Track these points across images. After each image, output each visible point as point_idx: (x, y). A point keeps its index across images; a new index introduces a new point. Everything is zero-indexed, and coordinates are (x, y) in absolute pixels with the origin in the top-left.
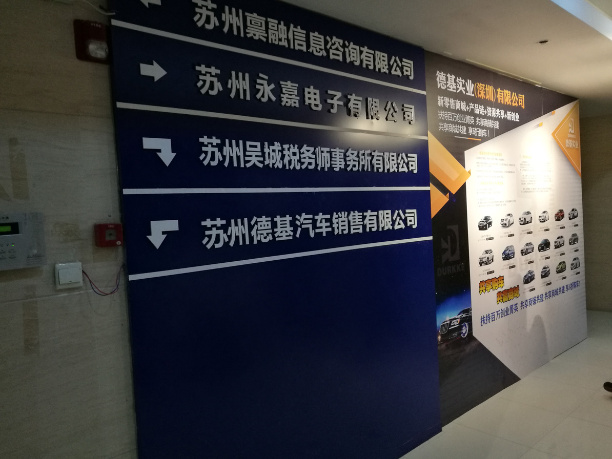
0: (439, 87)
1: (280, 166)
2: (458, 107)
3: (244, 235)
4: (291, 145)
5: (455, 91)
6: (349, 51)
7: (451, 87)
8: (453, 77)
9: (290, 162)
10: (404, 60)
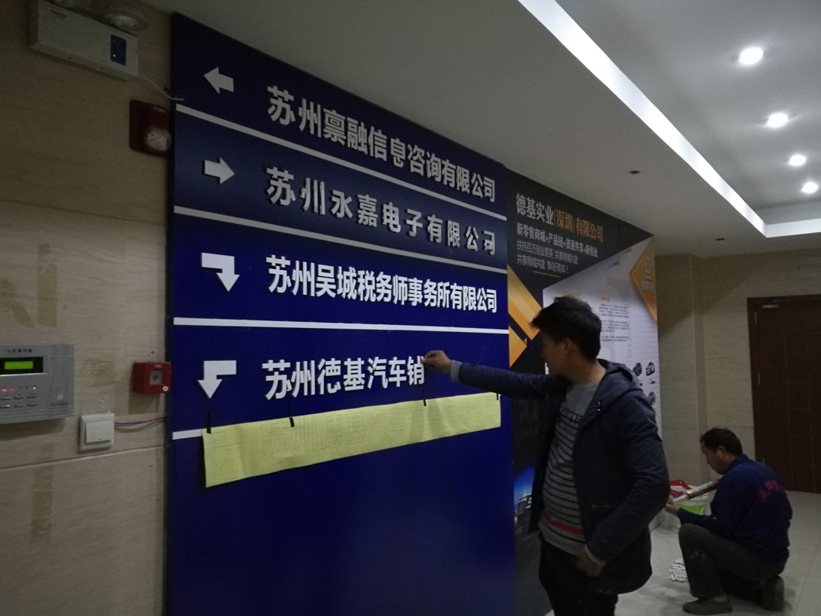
0: (518, 212)
1: (354, 298)
2: (537, 237)
3: (309, 383)
4: (367, 272)
5: (534, 218)
6: (431, 164)
7: (531, 214)
8: (533, 201)
9: (365, 291)
10: (486, 178)
